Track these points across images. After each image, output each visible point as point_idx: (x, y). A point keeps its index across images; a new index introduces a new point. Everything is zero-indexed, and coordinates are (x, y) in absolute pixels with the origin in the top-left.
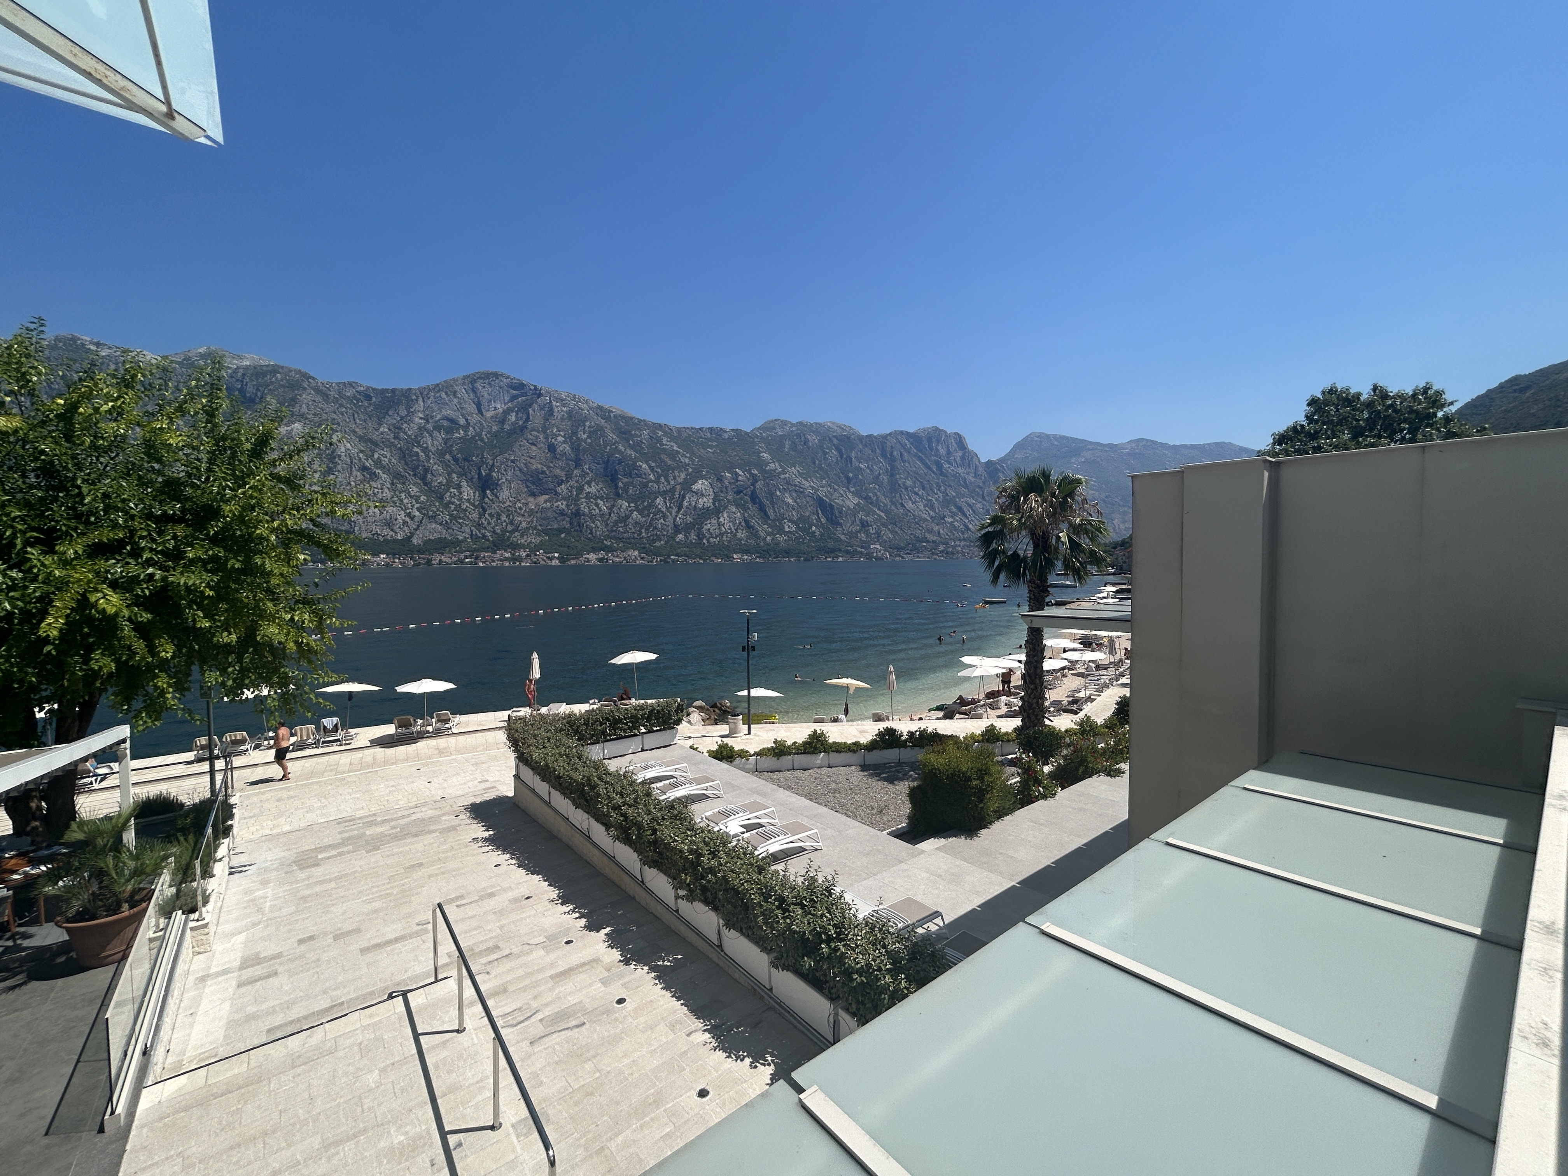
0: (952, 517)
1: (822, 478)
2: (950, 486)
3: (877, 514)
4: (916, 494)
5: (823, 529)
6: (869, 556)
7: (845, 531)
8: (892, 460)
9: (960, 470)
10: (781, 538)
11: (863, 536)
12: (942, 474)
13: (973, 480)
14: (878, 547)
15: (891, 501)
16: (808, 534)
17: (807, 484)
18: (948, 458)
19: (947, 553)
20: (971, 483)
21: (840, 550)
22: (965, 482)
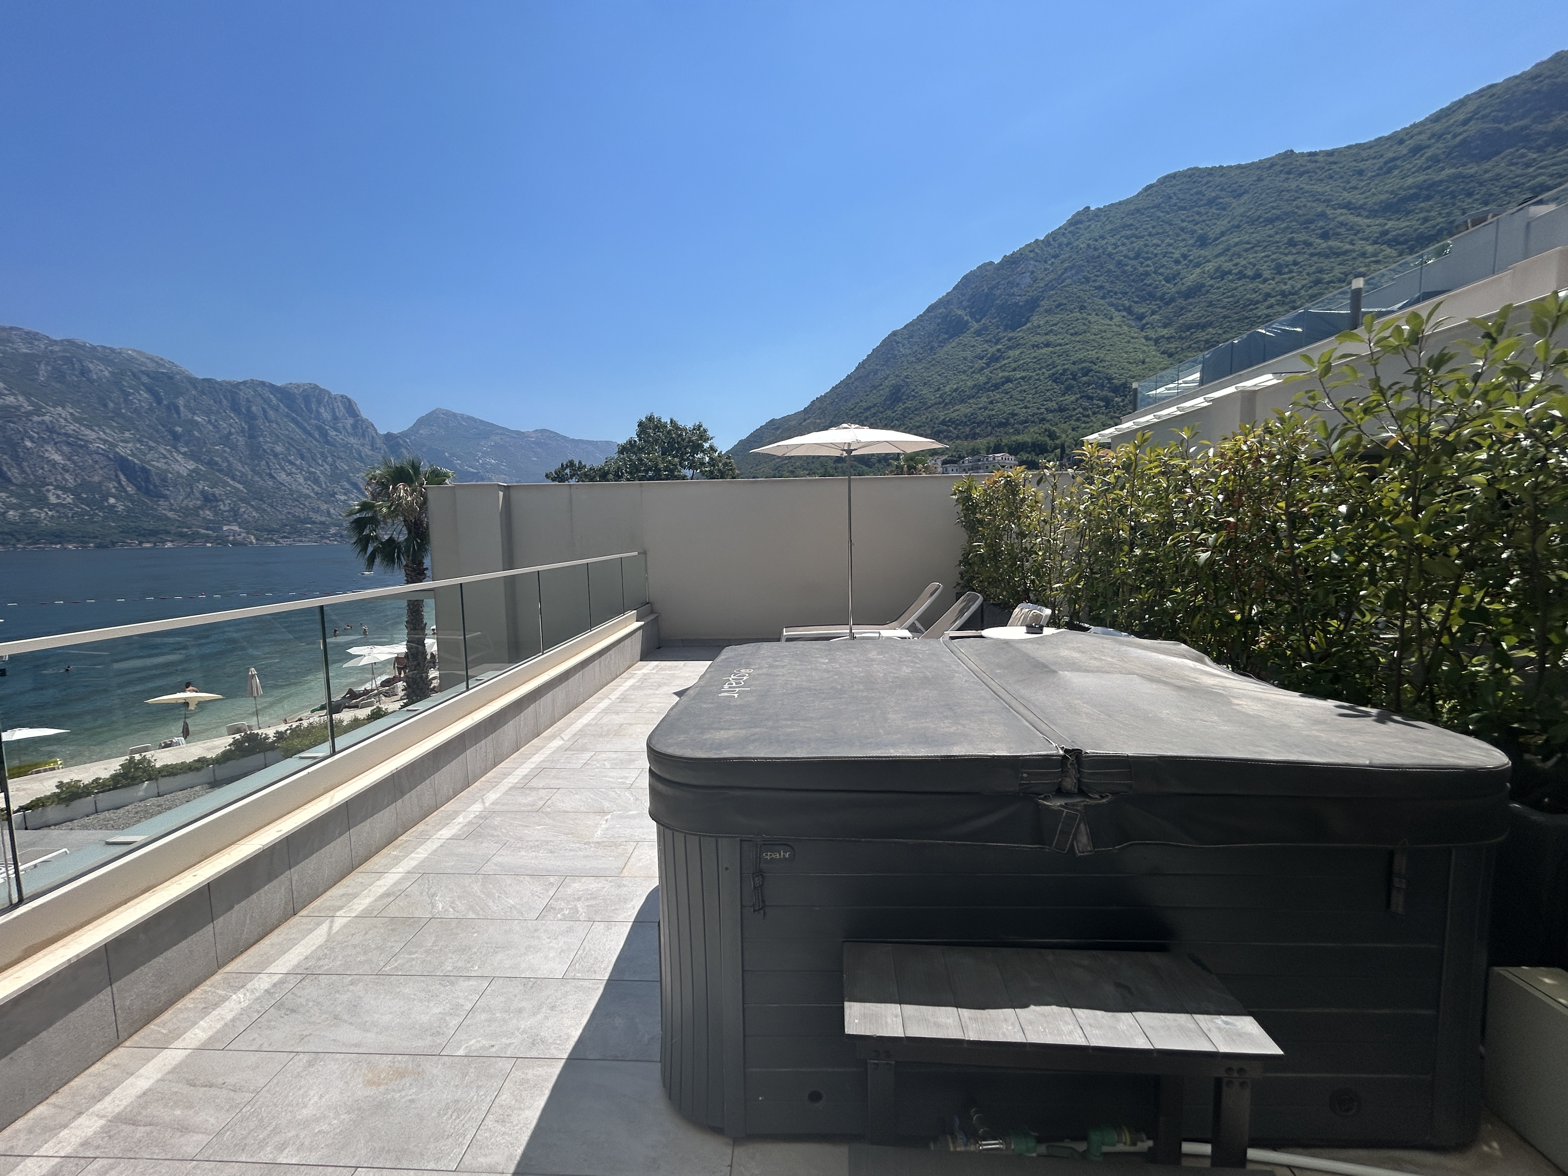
0: (345, 494)
1: (122, 429)
2: (339, 458)
3: (230, 485)
4: (291, 463)
5: (132, 502)
6: (221, 540)
7: (175, 506)
8: (250, 417)
9: (352, 440)
10: (43, 515)
11: (208, 514)
12: (327, 442)
13: (370, 453)
14: (236, 528)
15: (253, 471)
16: (101, 508)
17: (92, 435)
18: (335, 424)
19: (341, 536)
20: (367, 456)
21: (168, 533)
22: (360, 455)
